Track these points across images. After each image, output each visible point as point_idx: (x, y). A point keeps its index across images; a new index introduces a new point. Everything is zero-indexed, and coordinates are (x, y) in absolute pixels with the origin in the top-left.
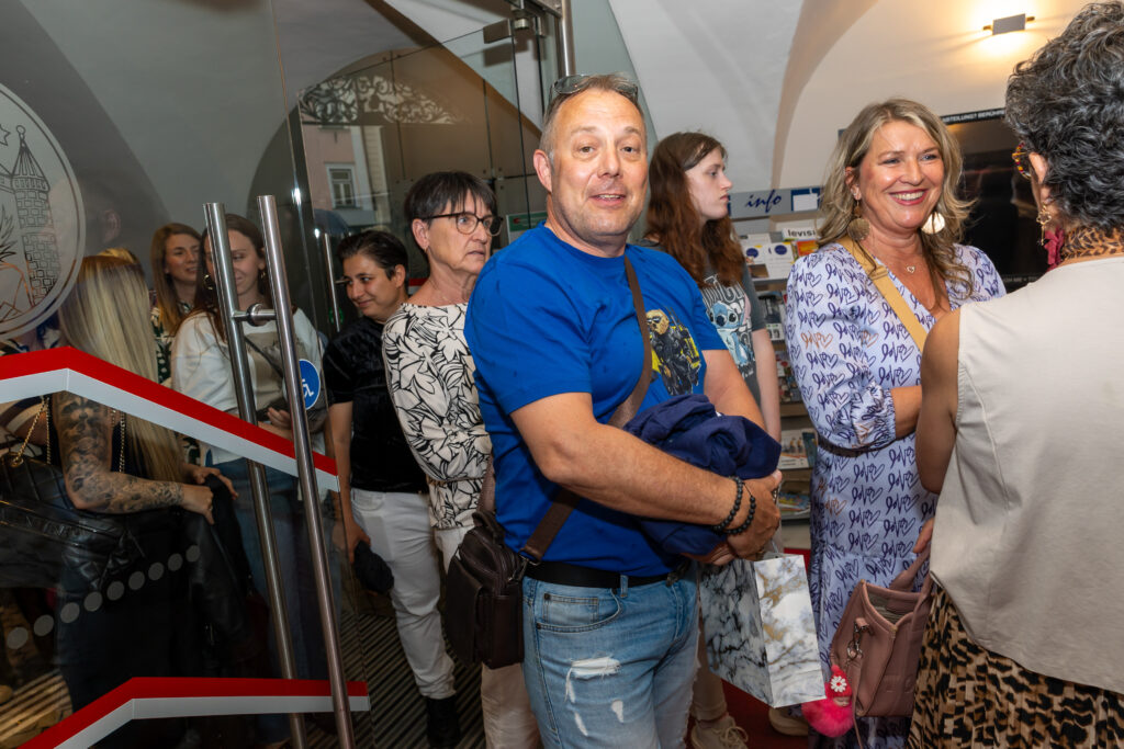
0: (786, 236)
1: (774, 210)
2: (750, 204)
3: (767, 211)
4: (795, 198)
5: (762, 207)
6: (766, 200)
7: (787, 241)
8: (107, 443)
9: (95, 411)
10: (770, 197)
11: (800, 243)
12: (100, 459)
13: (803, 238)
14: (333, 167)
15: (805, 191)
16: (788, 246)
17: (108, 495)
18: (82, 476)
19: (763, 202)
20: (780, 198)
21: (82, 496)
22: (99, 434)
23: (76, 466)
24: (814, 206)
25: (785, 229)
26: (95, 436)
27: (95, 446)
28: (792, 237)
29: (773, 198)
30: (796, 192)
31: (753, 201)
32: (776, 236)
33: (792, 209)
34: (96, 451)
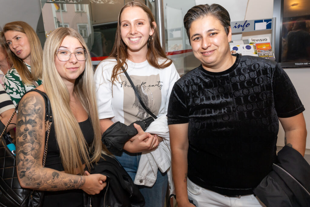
0: (250, 41)
1: (247, 29)
2: (235, 27)
3: (243, 30)
4: (256, 24)
5: (241, 28)
6: (242, 26)
7: (251, 43)
8: (40, 146)
9: (33, 126)
10: (245, 24)
11: (257, 45)
12: (35, 158)
13: (258, 42)
14: (80, 24)
15: (261, 21)
16: (252, 46)
17: (38, 184)
18: (25, 170)
19: (241, 26)
20: (249, 24)
21: (24, 181)
22: (36, 141)
23: (21, 163)
24: (265, 28)
25: (250, 39)
26: (33, 143)
27: (33, 149)
28: (253, 42)
29: (246, 24)
30: (256, 22)
31: (237, 25)
32: (246, 42)
33: (255, 29)
34: (33, 153)
